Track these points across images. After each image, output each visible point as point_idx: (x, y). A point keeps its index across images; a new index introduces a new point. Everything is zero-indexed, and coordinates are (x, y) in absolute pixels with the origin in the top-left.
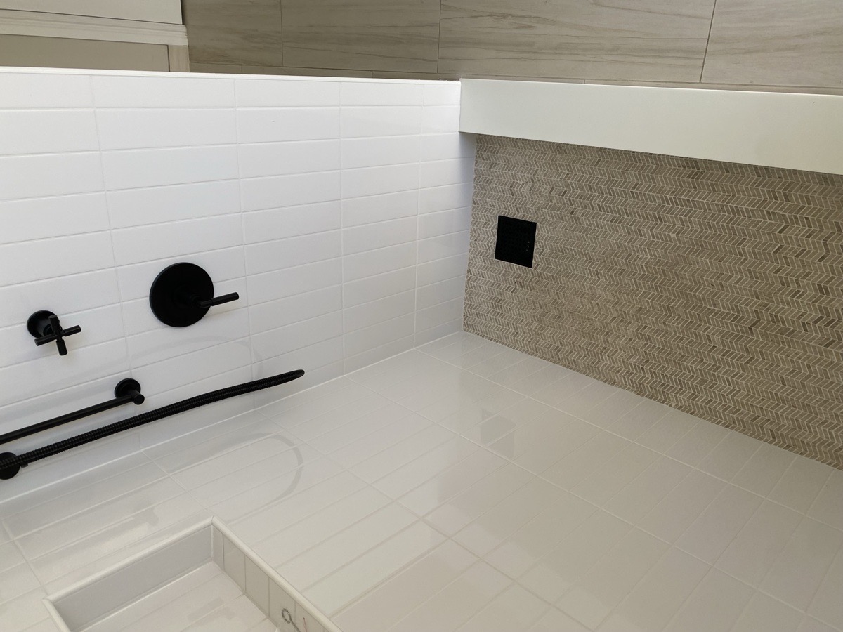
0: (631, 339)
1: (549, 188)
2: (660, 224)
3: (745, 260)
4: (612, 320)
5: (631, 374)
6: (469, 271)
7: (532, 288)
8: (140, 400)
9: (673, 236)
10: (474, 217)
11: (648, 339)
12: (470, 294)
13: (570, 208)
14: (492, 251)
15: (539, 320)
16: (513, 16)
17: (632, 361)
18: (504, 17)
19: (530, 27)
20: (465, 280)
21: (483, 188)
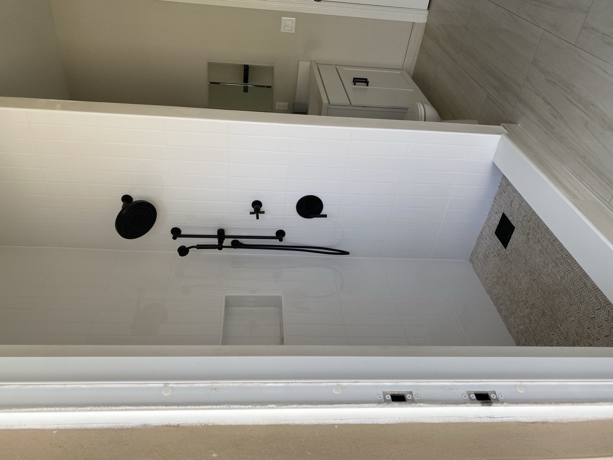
0: (525, 316)
1: (525, 214)
2: (556, 268)
3: (579, 312)
4: (522, 301)
5: (518, 333)
6: (481, 232)
7: (502, 260)
8: (281, 240)
9: (559, 278)
10: (493, 206)
11: (531, 321)
12: (477, 244)
13: (528, 231)
14: (494, 229)
15: (498, 278)
16: (552, 106)
17: (521, 327)
18: (548, 103)
19: (556, 117)
20: (478, 236)
21: (501, 193)
